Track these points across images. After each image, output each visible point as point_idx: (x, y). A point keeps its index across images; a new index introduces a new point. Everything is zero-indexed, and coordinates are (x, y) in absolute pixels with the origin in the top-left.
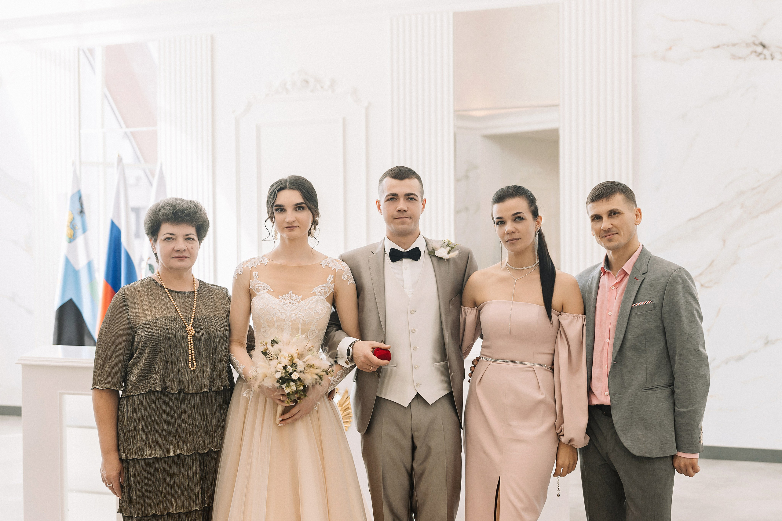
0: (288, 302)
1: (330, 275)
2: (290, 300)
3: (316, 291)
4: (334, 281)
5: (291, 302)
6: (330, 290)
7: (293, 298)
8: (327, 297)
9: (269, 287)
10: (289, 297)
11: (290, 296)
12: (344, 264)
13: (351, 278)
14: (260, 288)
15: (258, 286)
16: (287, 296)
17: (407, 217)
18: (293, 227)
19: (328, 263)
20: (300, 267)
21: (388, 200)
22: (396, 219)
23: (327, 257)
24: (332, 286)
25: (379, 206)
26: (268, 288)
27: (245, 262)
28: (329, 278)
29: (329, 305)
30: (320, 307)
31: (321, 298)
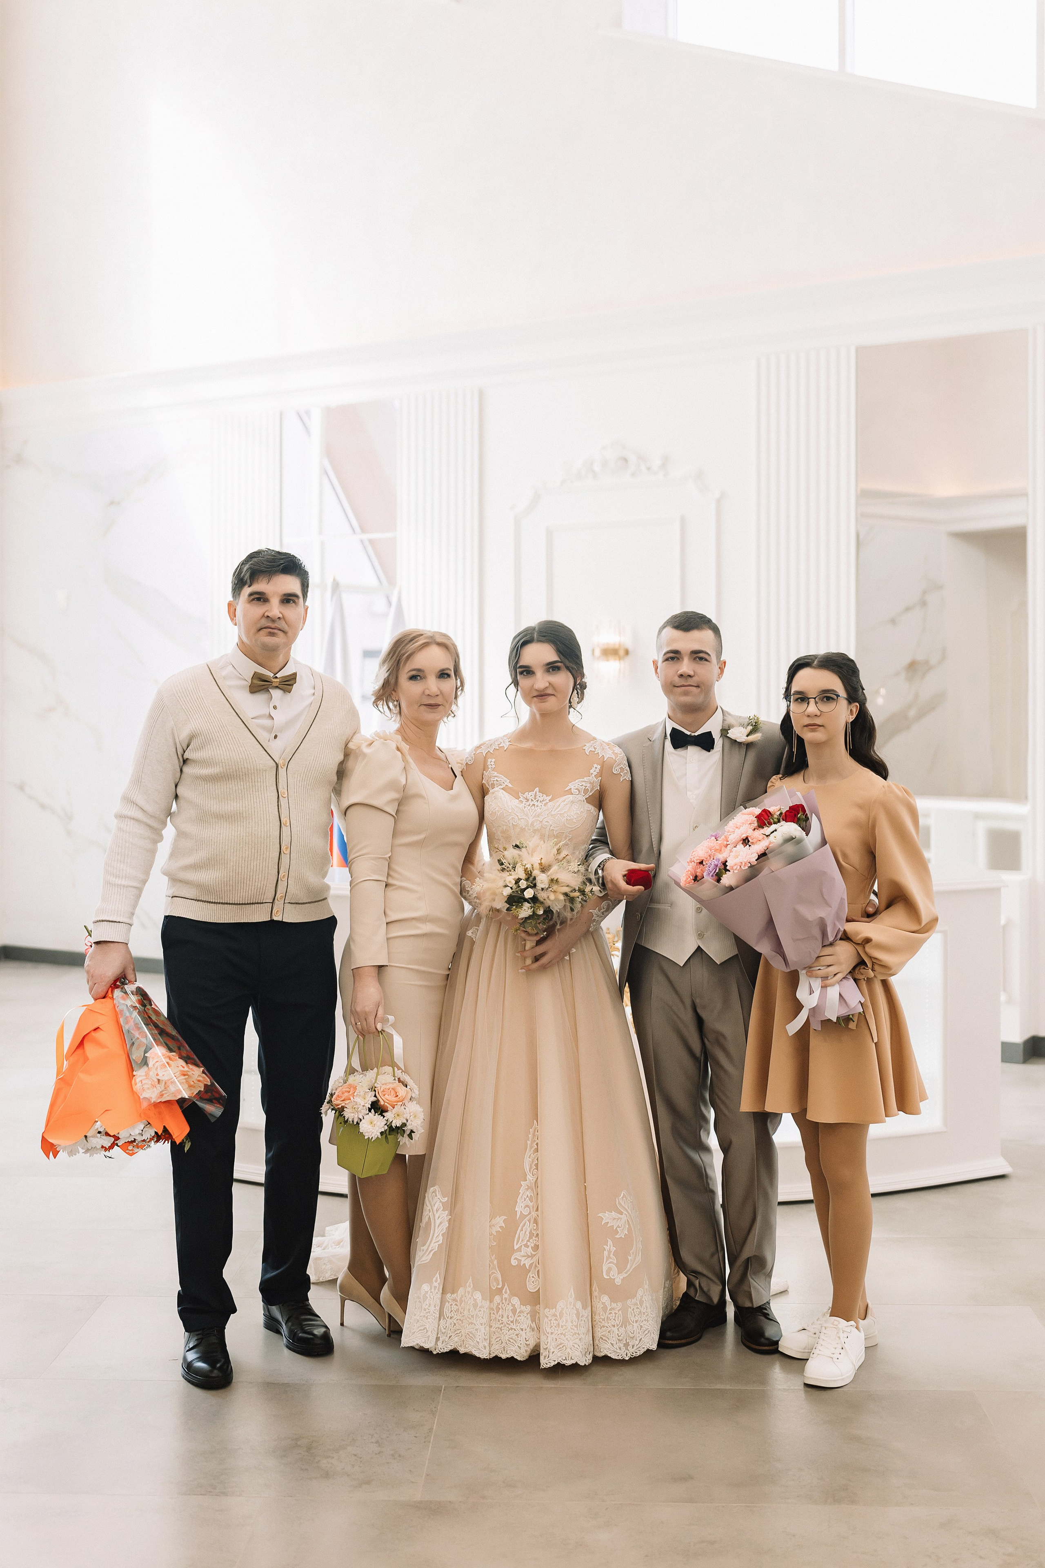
0: (531, 804)
1: (595, 765)
2: (534, 801)
3: (572, 787)
4: (601, 774)
5: (536, 803)
6: (593, 787)
7: (540, 799)
8: (588, 796)
9: (508, 781)
10: (533, 796)
11: (535, 796)
12: (618, 750)
13: (625, 771)
14: (495, 784)
15: (494, 780)
16: (531, 795)
17: (693, 684)
18: (546, 695)
19: (594, 748)
20: (553, 752)
21: (667, 660)
22: (677, 687)
23: (594, 739)
24: (597, 781)
25: (656, 669)
26: (506, 784)
27: (478, 746)
28: (594, 769)
29: (593, 808)
30: (575, 812)
31: (580, 798)
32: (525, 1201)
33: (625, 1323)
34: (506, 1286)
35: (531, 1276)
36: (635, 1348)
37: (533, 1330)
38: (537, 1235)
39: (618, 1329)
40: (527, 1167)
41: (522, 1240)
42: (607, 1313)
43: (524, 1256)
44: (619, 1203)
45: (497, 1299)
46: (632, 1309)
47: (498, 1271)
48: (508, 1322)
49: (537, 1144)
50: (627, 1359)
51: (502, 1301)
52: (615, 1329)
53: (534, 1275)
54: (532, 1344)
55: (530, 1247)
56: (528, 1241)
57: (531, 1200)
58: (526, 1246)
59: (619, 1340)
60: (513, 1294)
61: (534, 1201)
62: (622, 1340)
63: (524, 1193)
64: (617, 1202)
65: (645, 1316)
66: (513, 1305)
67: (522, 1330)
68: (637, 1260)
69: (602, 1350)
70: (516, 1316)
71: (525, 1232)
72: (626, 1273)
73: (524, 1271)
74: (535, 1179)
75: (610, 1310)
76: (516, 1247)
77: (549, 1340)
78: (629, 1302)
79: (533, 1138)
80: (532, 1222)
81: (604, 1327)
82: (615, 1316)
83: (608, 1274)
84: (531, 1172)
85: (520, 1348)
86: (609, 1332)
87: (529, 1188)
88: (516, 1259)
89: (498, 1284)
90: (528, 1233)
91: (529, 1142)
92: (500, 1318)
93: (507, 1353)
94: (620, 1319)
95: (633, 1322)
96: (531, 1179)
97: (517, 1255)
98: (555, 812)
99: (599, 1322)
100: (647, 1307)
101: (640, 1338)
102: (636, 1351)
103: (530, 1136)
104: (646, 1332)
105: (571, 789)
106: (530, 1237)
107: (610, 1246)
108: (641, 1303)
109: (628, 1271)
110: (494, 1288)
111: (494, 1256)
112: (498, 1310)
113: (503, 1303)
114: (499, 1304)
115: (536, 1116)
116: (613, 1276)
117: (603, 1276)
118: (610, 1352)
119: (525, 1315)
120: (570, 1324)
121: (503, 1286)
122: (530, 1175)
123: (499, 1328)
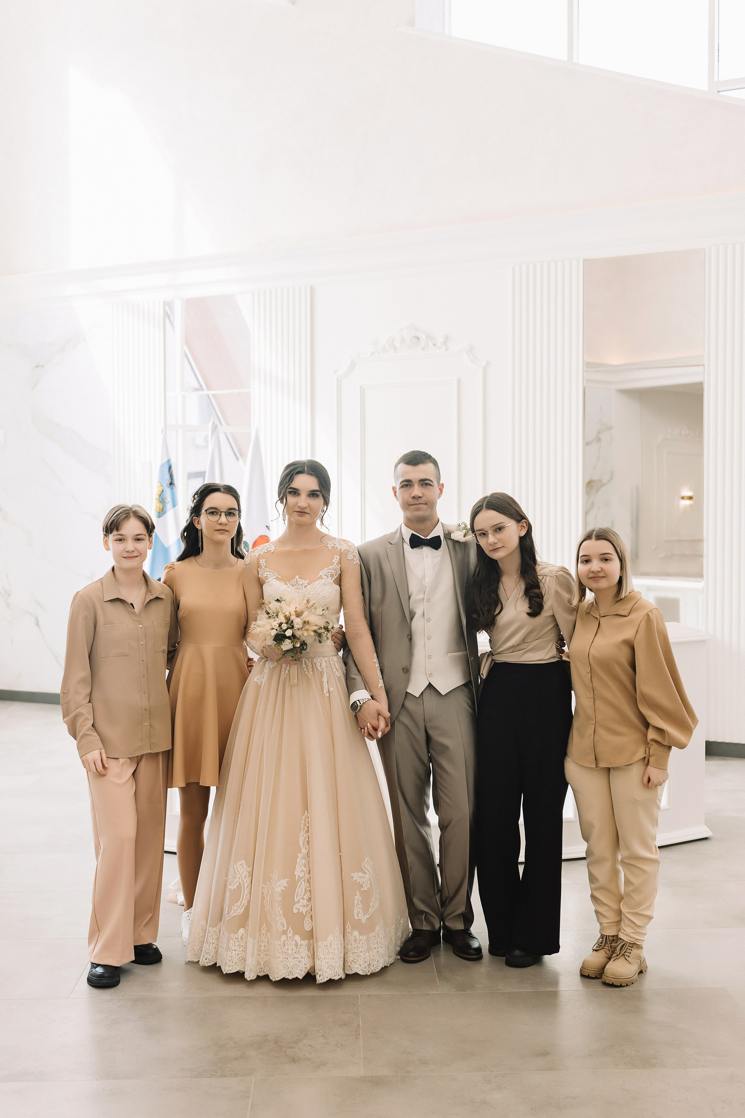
0: (295, 587)
1: (337, 557)
2: (296, 584)
4: (341, 562)
6: (335, 572)
7: (301, 583)
8: (332, 577)
9: (277, 573)
11: (297, 581)
13: (358, 559)
14: (268, 576)
15: (267, 573)
16: (294, 582)
17: (422, 503)
18: (304, 513)
19: (334, 544)
20: (306, 551)
21: (403, 486)
22: (411, 505)
24: (338, 568)
26: (276, 575)
28: (336, 559)
29: (336, 588)
31: (328, 581)
32: (301, 867)
33: (369, 949)
34: (290, 928)
35: (307, 919)
36: (375, 966)
37: (309, 957)
38: (310, 890)
39: (364, 954)
40: (301, 843)
41: (300, 895)
42: (357, 944)
43: (301, 906)
44: (364, 866)
45: (284, 938)
46: (373, 940)
47: (284, 918)
48: (293, 953)
49: (308, 827)
50: (369, 974)
51: (287, 938)
52: (362, 954)
54: (308, 966)
55: (305, 899)
56: (304, 895)
57: (305, 866)
58: (303, 898)
59: (365, 962)
60: (295, 933)
61: (307, 867)
62: (367, 962)
63: (300, 862)
64: (363, 866)
65: (380, 944)
66: (296, 941)
67: (302, 958)
68: (377, 906)
69: (353, 969)
70: (298, 948)
71: (302, 889)
72: (368, 915)
73: (301, 916)
74: (307, 852)
75: (359, 941)
76: (296, 901)
77: (323, 963)
78: (370, 935)
79: (305, 823)
80: (306, 882)
81: (355, 953)
82: (362, 945)
83: (357, 916)
84: (304, 847)
85: (301, 970)
86: (358, 956)
87: (303, 858)
88: (296, 908)
89: (284, 927)
90: (303, 890)
91: (302, 826)
92: (286, 951)
93: (291, 974)
94: (365, 947)
95: (373, 949)
96: (304, 851)
97: (297, 906)
98: (313, 592)
99: (350, 950)
100: (381, 938)
101: (378, 960)
102: (375, 969)
103: (303, 821)
105: (321, 575)
106: (305, 893)
107: (358, 897)
109: (369, 913)
110: (281, 930)
111: (280, 907)
112: (284, 945)
113: (288, 940)
114: (285, 941)
115: (306, 806)
116: (361, 917)
117: (355, 917)
118: (359, 970)
119: (304, 947)
120: (337, 951)
121: (288, 928)
122: (304, 849)
123: (285, 958)
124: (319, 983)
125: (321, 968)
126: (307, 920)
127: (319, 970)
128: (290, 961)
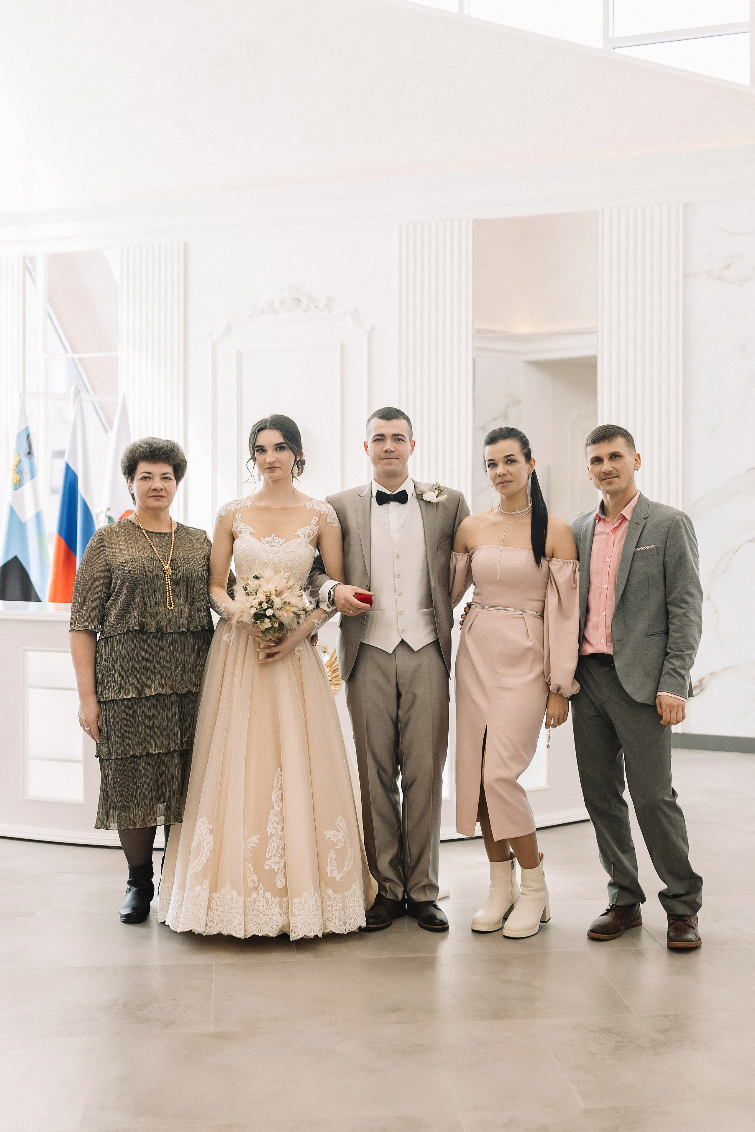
0: (271, 545)
1: (314, 518)
2: (273, 543)
3: (299, 533)
4: (318, 524)
5: (274, 545)
6: (314, 533)
7: (277, 541)
8: (310, 539)
9: (252, 529)
10: (272, 539)
11: (273, 539)
12: (331, 507)
14: (241, 532)
15: (241, 528)
16: (270, 539)
17: (394, 457)
18: (275, 468)
19: (313, 505)
20: (284, 509)
21: (375, 441)
22: (382, 459)
23: (313, 499)
24: (316, 528)
25: (366, 447)
26: (250, 530)
27: (228, 504)
28: (314, 520)
29: (313, 548)
30: (303, 550)
31: (305, 541)
32: (273, 824)
33: (344, 908)
34: (261, 885)
36: (351, 925)
37: (281, 915)
38: (283, 848)
39: (339, 912)
40: (274, 801)
41: (272, 852)
42: (331, 902)
43: (273, 863)
44: (337, 824)
45: (254, 894)
46: (349, 898)
47: (254, 875)
48: (263, 910)
49: (281, 785)
50: (346, 933)
51: (258, 895)
52: (337, 913)
53: (280, 876)
54: (280, 924)
55: (277, 856)
56: (276, 852)
57: (277, 823)
58: (275, 856)
59: (340, 921)
60: (266, 890)
61: (280, 824)
62: (342, 920)
63: (273, 818)
65: (357, 903)
66: (267, 898)
68: (351, 864)
69: (328, 928)
70: (269, 905)
71: (274, 846)
72: (344, 873)
73: (273, 873)
74: (280, 809)
75: (334, 899)
76: (267, 857)
77: (296, 920)
78: (346, 893)
79: (278, 780)
80: (278, 838)
81: (329, 911)
82: (337, 903)
83: (331, 874)
84: (277, 804)
85: (272, 927)
86: (333, 914)
87: (276, 815)
88: (267, 865)
89: (255, 884)
90: (275, 847)
91: (275, 783)
92: (257, 907)
93: (263, 931)
94: (340, 905)
95: (350, 907)
96: (277, 808)
97: (268, 862)
98: (289, 551)
99: (326, 908)
100: (358, 897)
101: (354, 918)
102: (352, 927)
103: (275, 778)
104: (359, 914)
105: (299, 534)
106: (277, 850)
107: (332, 854)
108: (355, 894)
109: (345, 872)
110: (252, 887)
111: (251, 864)
112: (255, 902)
113: (259, 897)
114: (256, 898)
115: (279, 764)
116: (335, 875)
117: (329, 876)
118: (334, 928)
119: (276, 904)
120: (312, 908)
121: (258, 886)
122: (277, 806)
123: (256, 915)
124: (294, 940)
125: (296, 924)
126: (279, 877)
127: (294, 926)
128: (261, 918)
